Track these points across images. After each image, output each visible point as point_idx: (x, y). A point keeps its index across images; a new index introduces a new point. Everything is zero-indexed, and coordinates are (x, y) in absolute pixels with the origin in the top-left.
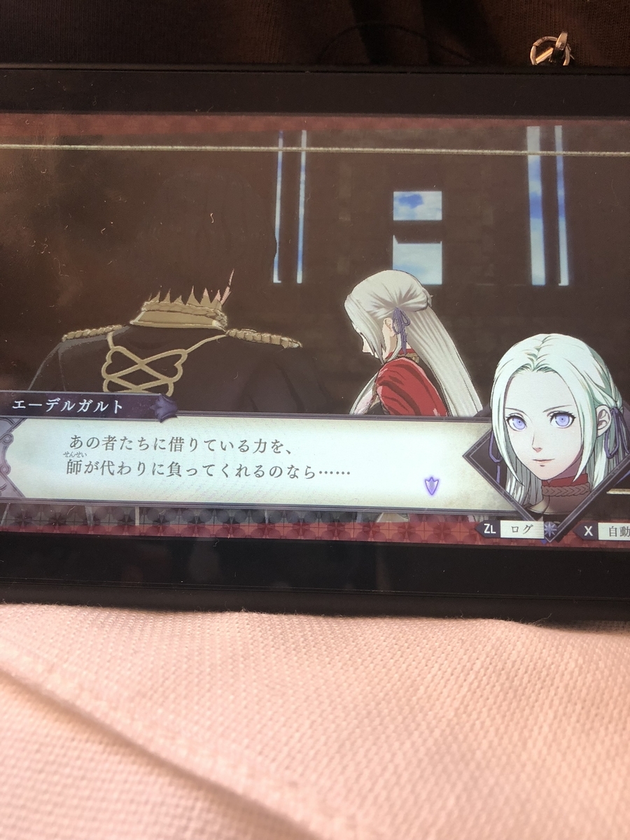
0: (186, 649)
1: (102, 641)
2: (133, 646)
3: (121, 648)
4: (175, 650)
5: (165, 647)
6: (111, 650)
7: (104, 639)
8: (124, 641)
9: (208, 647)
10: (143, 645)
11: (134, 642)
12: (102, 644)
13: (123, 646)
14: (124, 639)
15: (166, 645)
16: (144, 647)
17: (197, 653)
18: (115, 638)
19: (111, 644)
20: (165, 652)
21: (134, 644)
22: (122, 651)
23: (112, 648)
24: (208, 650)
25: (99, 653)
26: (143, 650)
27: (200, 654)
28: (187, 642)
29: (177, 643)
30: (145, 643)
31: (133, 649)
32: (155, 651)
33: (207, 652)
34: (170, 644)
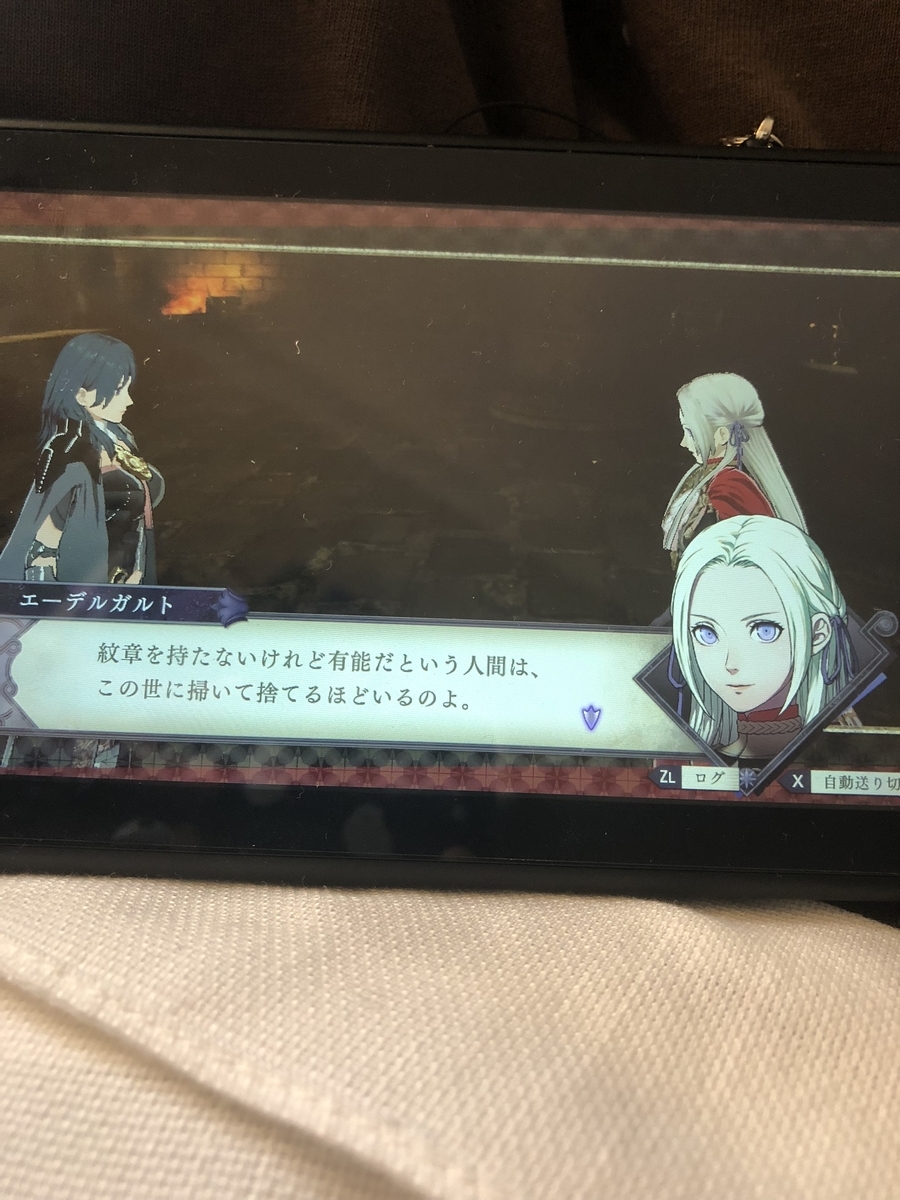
0: (249, 943)
1: (133, 933)
2: (177, 940)
3: (160, 942)
4: (234, 945)
5: (220, 940)
6: (145, 945)
7: (135, 930)
8: (164, 933)
9: (279, 941)
10: (190, 938)
11: (177, 933)
12: (133, 937)
13: (163, 939)
14: (163, 929)
15: (221, 938)
16: (191, 941)
17: (263, 949)
18: (150, 928)
19: (146, 937)
20: (220, 946)
21: (177, 937)
22: (161, 947)
23: (146, 942)
24: (279, 944)
25: (129, 949)
26: (191, 944)
27: (268, 950)
28: (250, 933)
29: (236, 934)
30: (192, 935)
31: (177, 944)
32: (206, 946)
33: (278, 948)
34: (227, 936)
